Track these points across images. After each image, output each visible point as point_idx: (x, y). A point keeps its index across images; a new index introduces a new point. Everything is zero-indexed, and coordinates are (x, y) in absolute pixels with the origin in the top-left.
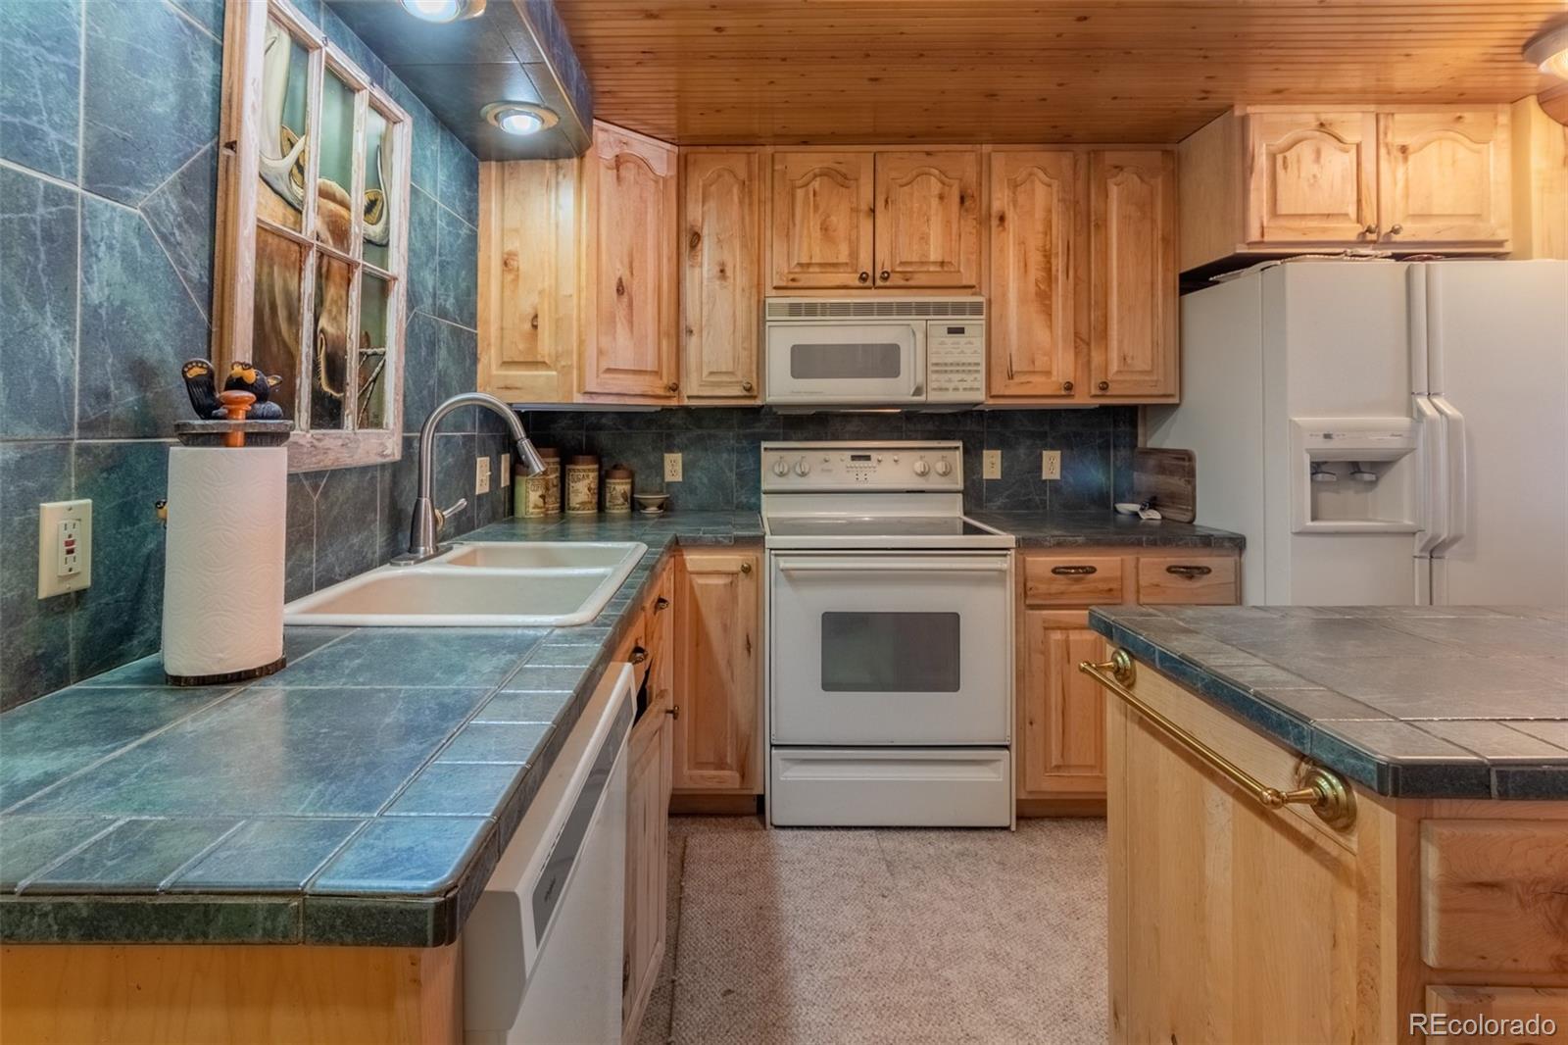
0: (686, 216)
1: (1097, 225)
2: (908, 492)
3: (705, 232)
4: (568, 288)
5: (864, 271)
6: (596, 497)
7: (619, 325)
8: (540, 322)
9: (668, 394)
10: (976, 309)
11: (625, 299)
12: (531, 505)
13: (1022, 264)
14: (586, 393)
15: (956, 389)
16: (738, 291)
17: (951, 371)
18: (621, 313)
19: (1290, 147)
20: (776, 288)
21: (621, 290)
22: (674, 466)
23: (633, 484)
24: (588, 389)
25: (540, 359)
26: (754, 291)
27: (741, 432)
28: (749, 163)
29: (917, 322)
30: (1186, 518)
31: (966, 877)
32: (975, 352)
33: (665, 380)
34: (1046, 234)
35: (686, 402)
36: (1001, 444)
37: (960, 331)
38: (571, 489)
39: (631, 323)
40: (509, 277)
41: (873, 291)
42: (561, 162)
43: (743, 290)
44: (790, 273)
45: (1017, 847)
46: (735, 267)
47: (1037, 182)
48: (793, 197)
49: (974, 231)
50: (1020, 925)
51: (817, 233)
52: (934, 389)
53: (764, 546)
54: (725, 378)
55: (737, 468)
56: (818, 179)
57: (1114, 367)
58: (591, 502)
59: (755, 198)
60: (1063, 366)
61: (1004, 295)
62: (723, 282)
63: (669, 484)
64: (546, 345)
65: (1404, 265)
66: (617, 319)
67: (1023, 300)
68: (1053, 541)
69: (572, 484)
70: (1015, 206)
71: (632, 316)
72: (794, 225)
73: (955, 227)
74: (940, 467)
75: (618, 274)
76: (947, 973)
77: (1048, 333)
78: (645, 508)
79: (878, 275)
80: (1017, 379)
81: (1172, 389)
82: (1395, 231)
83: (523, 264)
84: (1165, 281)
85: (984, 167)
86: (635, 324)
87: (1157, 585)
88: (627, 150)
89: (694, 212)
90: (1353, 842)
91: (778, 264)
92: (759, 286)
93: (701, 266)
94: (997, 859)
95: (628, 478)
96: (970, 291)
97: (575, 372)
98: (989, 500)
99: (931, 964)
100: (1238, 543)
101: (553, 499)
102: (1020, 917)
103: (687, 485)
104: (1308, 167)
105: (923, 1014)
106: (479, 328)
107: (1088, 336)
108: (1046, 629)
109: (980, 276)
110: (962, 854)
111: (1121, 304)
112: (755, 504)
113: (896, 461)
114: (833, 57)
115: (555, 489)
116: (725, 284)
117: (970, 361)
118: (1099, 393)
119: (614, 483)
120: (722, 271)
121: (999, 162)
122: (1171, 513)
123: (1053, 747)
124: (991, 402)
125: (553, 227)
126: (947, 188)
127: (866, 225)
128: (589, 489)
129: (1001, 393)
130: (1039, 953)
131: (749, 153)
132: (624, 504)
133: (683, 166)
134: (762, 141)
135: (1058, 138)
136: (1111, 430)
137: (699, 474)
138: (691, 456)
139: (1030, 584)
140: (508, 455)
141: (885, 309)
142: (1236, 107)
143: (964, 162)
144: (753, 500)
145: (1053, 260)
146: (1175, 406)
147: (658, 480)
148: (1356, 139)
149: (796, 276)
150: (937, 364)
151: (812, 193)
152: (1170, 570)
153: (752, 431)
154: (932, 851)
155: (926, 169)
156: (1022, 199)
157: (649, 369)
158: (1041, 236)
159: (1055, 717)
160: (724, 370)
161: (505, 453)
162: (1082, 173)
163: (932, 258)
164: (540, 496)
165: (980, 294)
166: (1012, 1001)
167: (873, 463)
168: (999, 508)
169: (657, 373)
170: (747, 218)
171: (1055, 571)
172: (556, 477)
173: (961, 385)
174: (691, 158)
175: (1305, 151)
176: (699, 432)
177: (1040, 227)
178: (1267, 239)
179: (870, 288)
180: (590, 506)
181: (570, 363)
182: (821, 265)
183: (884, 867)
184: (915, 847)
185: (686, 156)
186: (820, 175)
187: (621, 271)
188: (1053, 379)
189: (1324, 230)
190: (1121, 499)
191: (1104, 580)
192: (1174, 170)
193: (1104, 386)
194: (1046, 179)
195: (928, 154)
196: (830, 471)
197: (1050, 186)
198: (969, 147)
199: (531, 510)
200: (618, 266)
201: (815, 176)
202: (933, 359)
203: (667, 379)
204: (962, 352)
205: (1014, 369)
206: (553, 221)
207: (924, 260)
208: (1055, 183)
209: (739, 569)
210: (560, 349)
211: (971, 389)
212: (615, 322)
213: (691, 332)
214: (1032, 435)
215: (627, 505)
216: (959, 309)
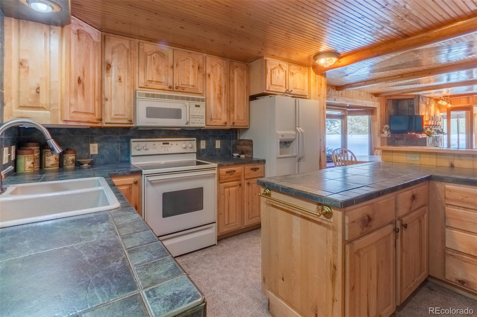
0: (105, 58)
1: (232, 81)
2: (180, 153)
3: (113, 64)
4: (55, 77)
5: (170, 85)
6: (58, 162)
7: (79, 95)
8: (41, 91)
9: (98, 122)
10: (203, 100)
11: (81, 85)
12: (27, 167)
13: (214, 89)
14: (64, 121)
15: (197, 123)
16: (126, 87)
17: (196, 118)
18: (80, 90)
19: (274, 69)
20: (140, 87)
21: (79, 81)
22: (94, 148)
23: (76, 156)
24: (65, 119)
25: (40, 106)
26: (132, 87)
27: (122, 135)
28: (130, 44)
29: (187, 103)
30: (250, 156)
31: (209, 261)
32: (203, 113)
33: (97, 117)
34: (220, 81)
35: (105, 125)
36: (206, 139)
37: (198, 106)
38: (46, 159)
39: (84, 94)
40: (23, 70)
41: (173, 92)
42: (52, 27)
43: (128, 87)
44: (145, 83)
45: (219, 249)
46: (125, 78)
47: (218, 67)
48: (146, 58)
49: (202, 78)
50: (227, 269)
51: (155, 71)
52: (191, 123)
53: (142, 174)
54: (121, 117)
55: (120, 148)
56: (155, 54)
57: (236, 118)
58: (56, 164)
59: (132, 56)
60: (224, 118)
61: (210, 97)
62: (120, 83)
63: (92, 155)
64: (43, 100)
65: (294, 99)
66: (78, 93)
67: (214, 99)
68: (226, 164)
69: (46, 157)
70: (212, 73)
71: (84, 92)
72: (147, 67)
73: (197, 75)
74: (190, 146)
75: (78, 75)
76: (214, 288)
77: (221, 109)
78: (82, 165)
79: (174, 87)
80: (213, 121)
81: (248, 125)
82: (292, 91)
83: (31, 65)
84: (246, 98)
85: (205, 59)
86: (85, 95)
87: (248, 173)
88: (82, 28)
89: (108, 57)
90: (332, 220)
91: (141, 80)
92: (134, 86)
93: (111, 76)
94: (215, 253)
95: (74, 154)
96: (200, 95)
97: (59, 112)
98: (202, 155)
99: (208, 288)
100: (264, 161)
101: (37, 164)
102: (226, 267)
103: (100, 155)
104: (277, 74)
105: (212, 302)
106: (4, 90)
107: (230, 110)
108: (224, 188)
109: (203, 91)
110: (205, 256)
111: (237, 102)
112: (128, 160)
113: (177, 144)
114: (172, 17)
115: (37, 160)
116: (121, 84)
117: (201, 115)
118: (232, 125)
119: (68, 156)
120: (120, 79)
121: (208, 59)
122: (247, 156)
123: (226, 220)
124: (206, 127)
125: (48, 53)
126: (195, 64)
127: (170, 71)
128: (56, 159)
129: (209, 124)
130: (234, 274)
131: (130, 40)
132: (72, 164)
133: (104, 39)
134: (135, 37)
135: (223, 56)
136: (231, 135)
137: (105, 151)
138: (101, 145)
139: (221, 177)
140: (14, 146)
141: (177, 98)
142: (264, 57)
143: (200, 57)
144: (127, 159)
145: (222, 89)
146: (248, 129)
147: (87, 154)
148: (285, 70)
149: (148, 84)
150: (192, 115)
151: (153, 58)
152: (251, 169)
153: (126, 135)
154: (197, 257)
155: (189, 57)
156: (214, 71)
157: (91, 112)
158: (219, 82)
159: (226, 211)
160: (120, 114)
161: (13, 145)
162: (228, 67)
163: (190, 84)
164: (32, 163)
165: (203, 96)
166: (232, 289)
167: (170, 145)
168: (205, 157)
169: (94, 114)
170: (130, 63)
171: (227, 172)
172: (38, 155)
173: (199, 122)
174: (107, 37)
175: (276, 70)
176: (105, 136)
177: (218, 79)
178: (270, 90)
179: (171, 91)
180: (56, 166)
181: (57, 108)
182: (156, 82)
183: (186, 266)
184: (192, 258)
185: (105, 36)
186: (156, 53)
187: (80, 74)
188: (222, 121)
189: (280, 89)
190: (234, 152)
191: (237, 173)
192: (248, 69)
193: (234, 123)
194: (220, 67)
195: (189, 53)
196: (156, 148)
197: (221, 68)
198: (200, 53)
199: (27, 169)
200: (78, 72)
201: (154, 53)
202: (191, 114)
203: (97, 116)
204: (199, 112)
205: (212, 118)
206: (48, 50)
207: (188, 84)
208: (222, 68)
209: (133, 182)
210: (52, 102)
211: (202, 123)
212: (77, 94)
213: (107, 100)
214: (213, 136)
215: (74, 164)
216: (198, 100)
